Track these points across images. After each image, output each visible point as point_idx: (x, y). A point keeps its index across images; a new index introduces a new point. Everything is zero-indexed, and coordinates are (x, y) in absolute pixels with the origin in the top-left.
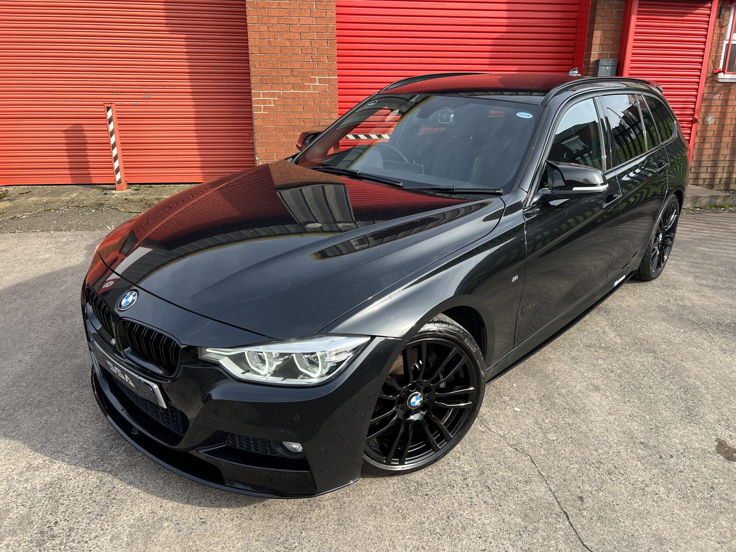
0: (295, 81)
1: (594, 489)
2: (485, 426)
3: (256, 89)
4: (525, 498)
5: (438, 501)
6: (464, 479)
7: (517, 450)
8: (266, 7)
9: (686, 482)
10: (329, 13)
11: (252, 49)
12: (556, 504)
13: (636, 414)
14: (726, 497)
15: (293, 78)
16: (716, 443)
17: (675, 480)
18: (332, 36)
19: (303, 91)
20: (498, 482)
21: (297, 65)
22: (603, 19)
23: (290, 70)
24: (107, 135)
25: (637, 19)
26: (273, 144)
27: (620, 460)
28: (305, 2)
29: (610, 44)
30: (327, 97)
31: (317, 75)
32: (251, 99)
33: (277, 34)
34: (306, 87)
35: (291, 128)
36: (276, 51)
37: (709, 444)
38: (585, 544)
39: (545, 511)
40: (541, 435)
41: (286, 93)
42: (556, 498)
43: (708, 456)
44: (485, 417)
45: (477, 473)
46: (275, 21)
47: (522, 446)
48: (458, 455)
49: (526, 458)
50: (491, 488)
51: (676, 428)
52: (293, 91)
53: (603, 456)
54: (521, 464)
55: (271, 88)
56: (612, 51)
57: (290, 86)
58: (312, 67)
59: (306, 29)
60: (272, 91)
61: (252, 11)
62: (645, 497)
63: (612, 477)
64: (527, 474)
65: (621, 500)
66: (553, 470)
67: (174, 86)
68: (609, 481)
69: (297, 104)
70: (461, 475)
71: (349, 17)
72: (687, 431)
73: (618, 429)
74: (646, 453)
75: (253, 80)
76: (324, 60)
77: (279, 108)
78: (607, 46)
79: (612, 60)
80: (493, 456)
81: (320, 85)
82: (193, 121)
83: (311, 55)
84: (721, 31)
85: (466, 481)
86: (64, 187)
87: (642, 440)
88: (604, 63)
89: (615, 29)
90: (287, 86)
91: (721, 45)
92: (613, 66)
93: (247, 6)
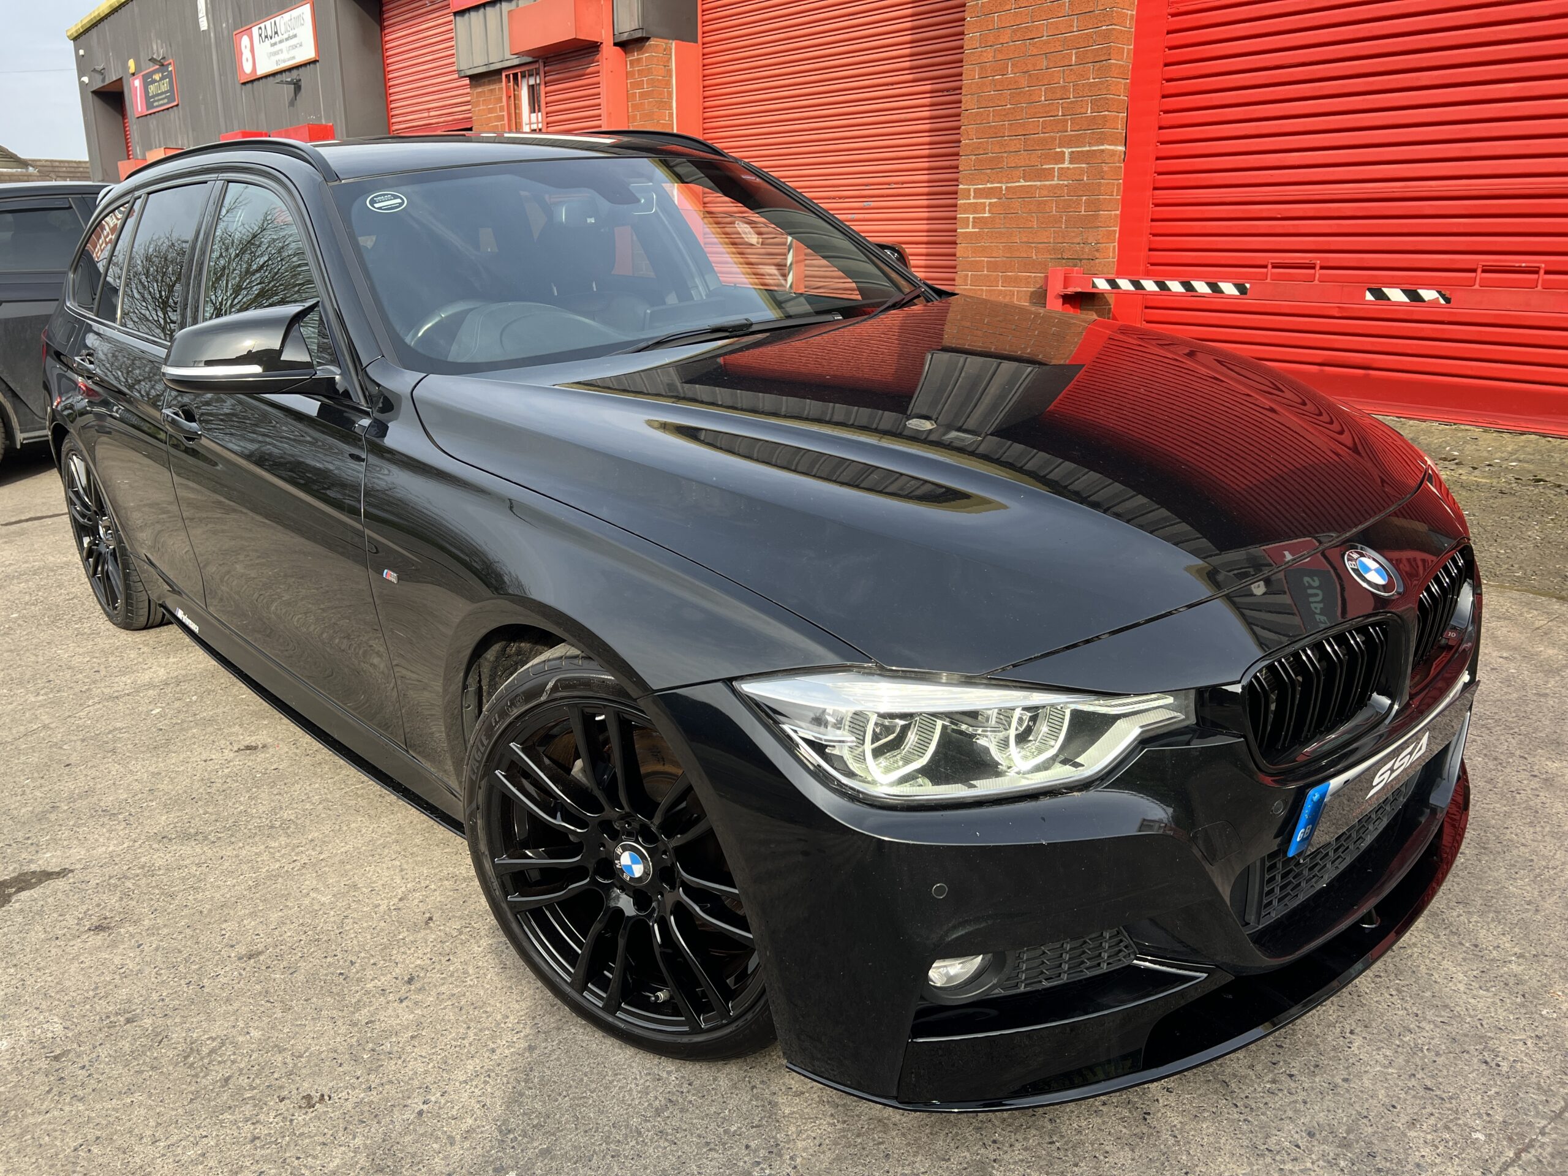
3: (965, 181)
11: (969, 102)
15: (1025, 154)
30: (1081, 193)
31: (1068, 145)
32: (959, 203)
34: (1047, 172)
41: (1011, 187)
52: (1022, 183)
55: (988, 178)
57: (1020, 172)
58: (1059, 127)
59: (1058, 44)
60: (989, 185)
69: (1028, 210)
75: (963, 162)
76: (1083, 110)
77: (1001, 220)
81: (1071, 166)
83: (1061, 101)
90: (1014, 172)
93: (967, 15)
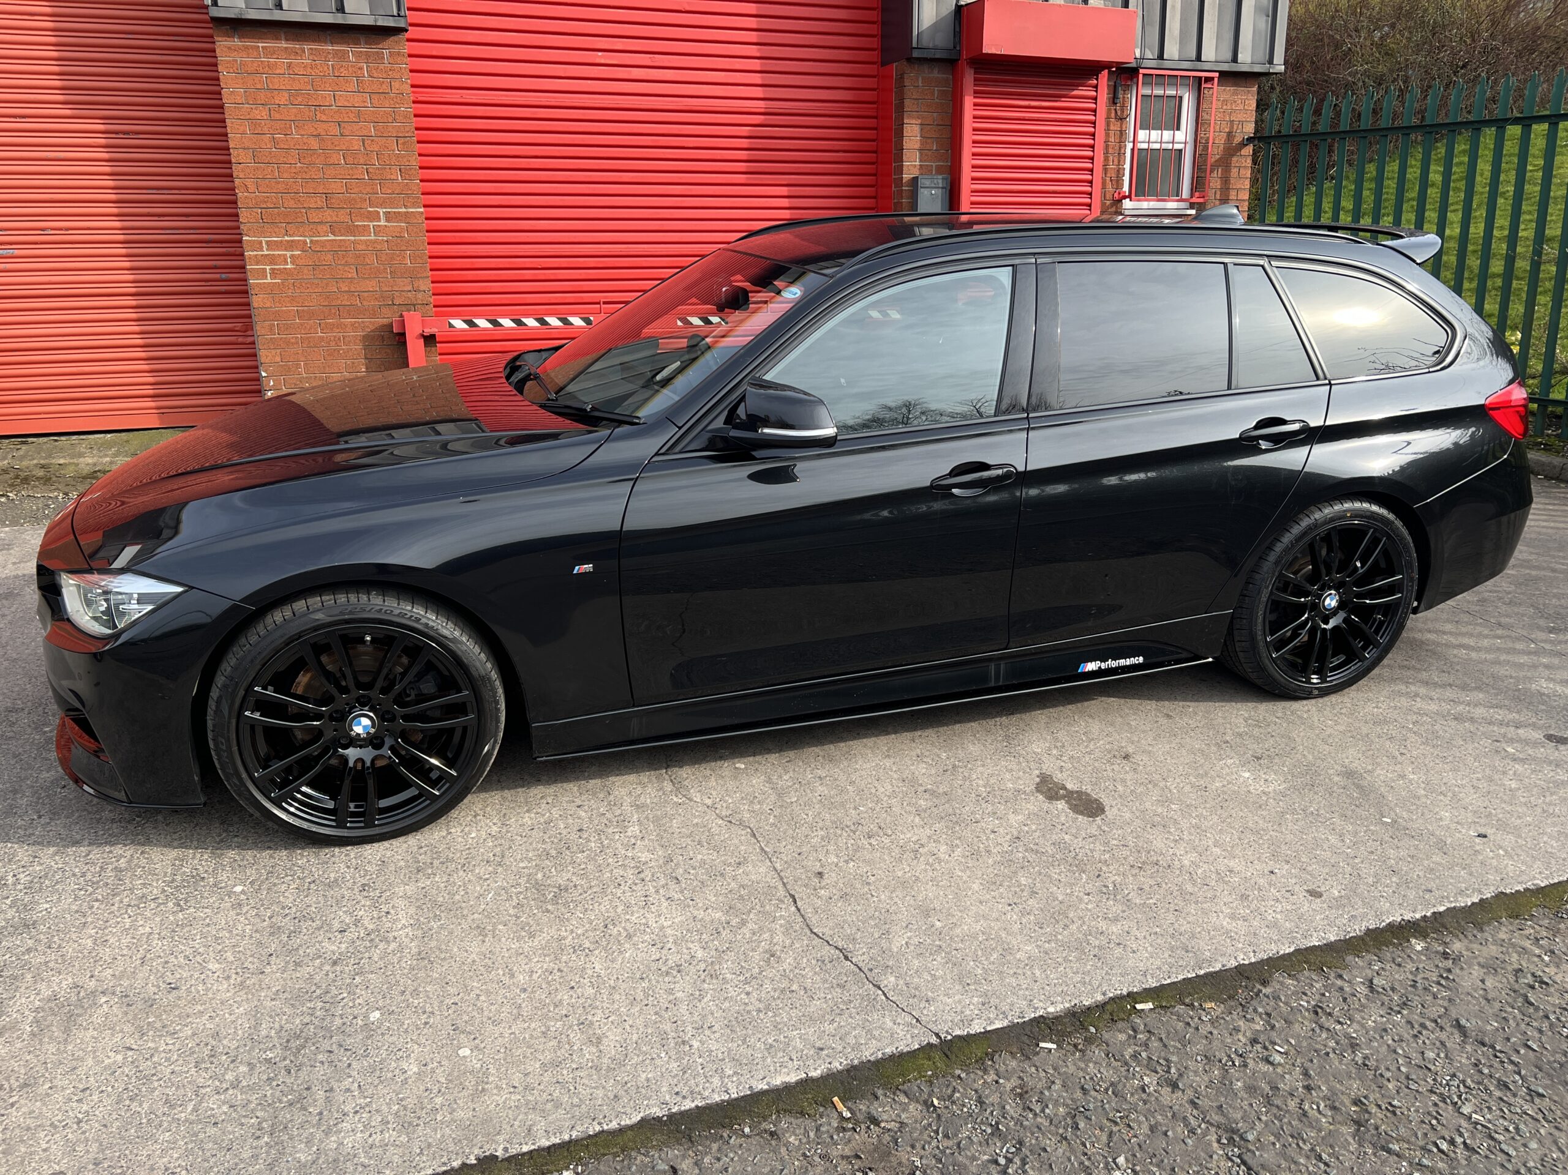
0: (335, 218)
1: (842, 860)
2: (684, 796)
3: (251, 233)
4: (733, 885)
5: (591, 907)
6: (639, 873)
7: (730, 822)
8: (262, 71)
9: (981, 835)
10: (397, 86)
11: (238, 155)
12: (780, 887)
13: (928, 753)
14: (1034, 847)
15: (329, 211)
16: (1038, 780)
17: (967, 833)
18: (407, 129)
19: (353, 238)
20: (694, 869)
21: (336, 186)
22: (918, 104)
23: (324, 196)
25: (975, 104)
26: (297, 343)
27: (889, 818)
28: (344, 64)
29: (935, 148)
30: (404, 248)
31: (381, 206)
32: (243, 255)
33: (291, 125)
34: (360, 229)
35: (333, 311)
36: (290, 158)
37: (1027, 782)
38: (815, 931)
39: (762, 898)
40: (773, 798)
41: (317, 241)
42: (782, 879)
43: (1021, 799)
44: (686, 783)
45: (661, 862)
46: (283, 98)
47: (740, 816)
48: (633, 841)
49: (743, 832)
50: (680, 879)
51: (983, 766)
52: (332, 237)
53: (865, 815)
54: (736, 841)
55: (284, 232)
56: (939, 161)
57: (326, 228)
58: (368, 189)
60: (286, 238)
61: (232, 79)
62: (916, 861)
63: (873, 841)
64: (742, 853)
65: (879, 869)
66: (784, 843)
68: (867, 846)
69: (343, 262)
70: (633, 867)
71: (438, 93)
72: (998, 768)
73: (895, 776)
74: (930, 804)
75: (244, 215)
76: (392, 177)
77: (306, 271)
78: (930, 153)
79: (940, 177)
80: (690, 835)
81: (389, 224)
83: (365, 167)
84: (1121, 127)
85: (642, 875)
87: (929, 787)
88: (927, 183)
89: (941, 123)
90: (319, 227)
91: (1122, 151)
92: (942, 188)
93: (220, 68)
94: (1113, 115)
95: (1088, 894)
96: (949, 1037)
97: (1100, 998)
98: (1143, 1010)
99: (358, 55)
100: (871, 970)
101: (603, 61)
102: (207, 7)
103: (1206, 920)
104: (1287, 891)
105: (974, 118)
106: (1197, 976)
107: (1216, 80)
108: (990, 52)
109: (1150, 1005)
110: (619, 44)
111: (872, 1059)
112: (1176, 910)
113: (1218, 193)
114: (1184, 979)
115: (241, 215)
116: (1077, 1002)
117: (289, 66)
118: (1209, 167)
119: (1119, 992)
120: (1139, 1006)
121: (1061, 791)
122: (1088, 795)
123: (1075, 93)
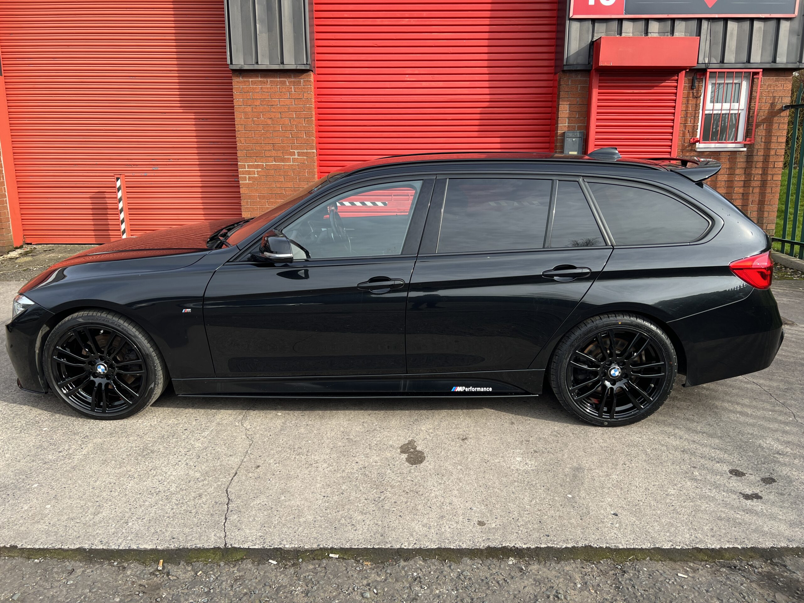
0: (276, 155)
1: (275, 462)
2: (242, 423)
3: (240, 161)
4: (218, 464)
6: (188, 451)
7: (248, 437)
8: (250, 91)
9: (349, 463)
10: (307, 95)
11: (239, 127)
12: (236, 468)
13: (370, 421)
14: (367, 473)
15: (274, 151)
16: (407, 442)
18: (309, 114)
19: (283, 163)
20: (211, 454)
21: (278, 141)
22: (568, 94)
23: (272, 145)
24: (116, 202)
25: (599, 93)
26: (257, 209)
27: (317, 448)
28: (284, 86)
29: (577, 117)
30: (305, 168)
31: (296, 149)
32: (238, 170)
33: (260, 114)
34: (286, 159)
35: (273, 196)
36: (259, 128)
37: (401, 443)
40: (277, 430)
41: (268, 165)
42: (240, 465)
43: (388, 450)
44: (249, 417)
45: (201, 448)
46: (258, 103)
47: (255, 436)
49: (248, 443)
50: (200, 457)
51: (389, 431)
52: (274, 163)
53: (308, 445)
54: (241, 446)
55: (255, 161)
56: (580, 123)
57: (272, 159)
58: (291, 142)
59: (286, 109)
60: (256, 163)
61: (238, 95)
62: (306, 469)
63: (298, 456)
64: (237, 451)
66: (259, 450)
67: (178, 159)
68: (293, 458)
69: (279, 174)
71: (332, 98)
72: (395, 434)
76: (302, 136)
77: (263, 178)
78: (574, 119)
79: (578, 132)
80: (225, 440)
81: (299, 157)
82: (200, 190)
83: (290, 132)
84: (696, 102)
86: (83, 246)
88: (571, 135)
89: (581, 103)
90: (269, 159)
91: (697, 115)
92: (579, 137)
93: (234, 91)
94: (691, 95)
95: (366, 499)
96: (230, 547)
97: (315, 546)
98: (332, 557)
99: (290, 82)
100: (231, 511)
101: (408, 79)
102: (228, 65)
103: (409, 523)
104: (468, 519)
105: (598, 100)
106: (373, 548)
107: (761, 73)
108: (603, 65)
109: (337, 556)
110: (417, 71)
111: (189, 548)
112: (400, 516)
113: (764, 138)
114: (365, 548)
115: (238, 153)
116: (302, 545)
117: (261, 88)
118: (754, 124)
119: (327, 546)
120: (331, 555)
121: (412, 450)
122: (423, 453)
123: (663, 84)
